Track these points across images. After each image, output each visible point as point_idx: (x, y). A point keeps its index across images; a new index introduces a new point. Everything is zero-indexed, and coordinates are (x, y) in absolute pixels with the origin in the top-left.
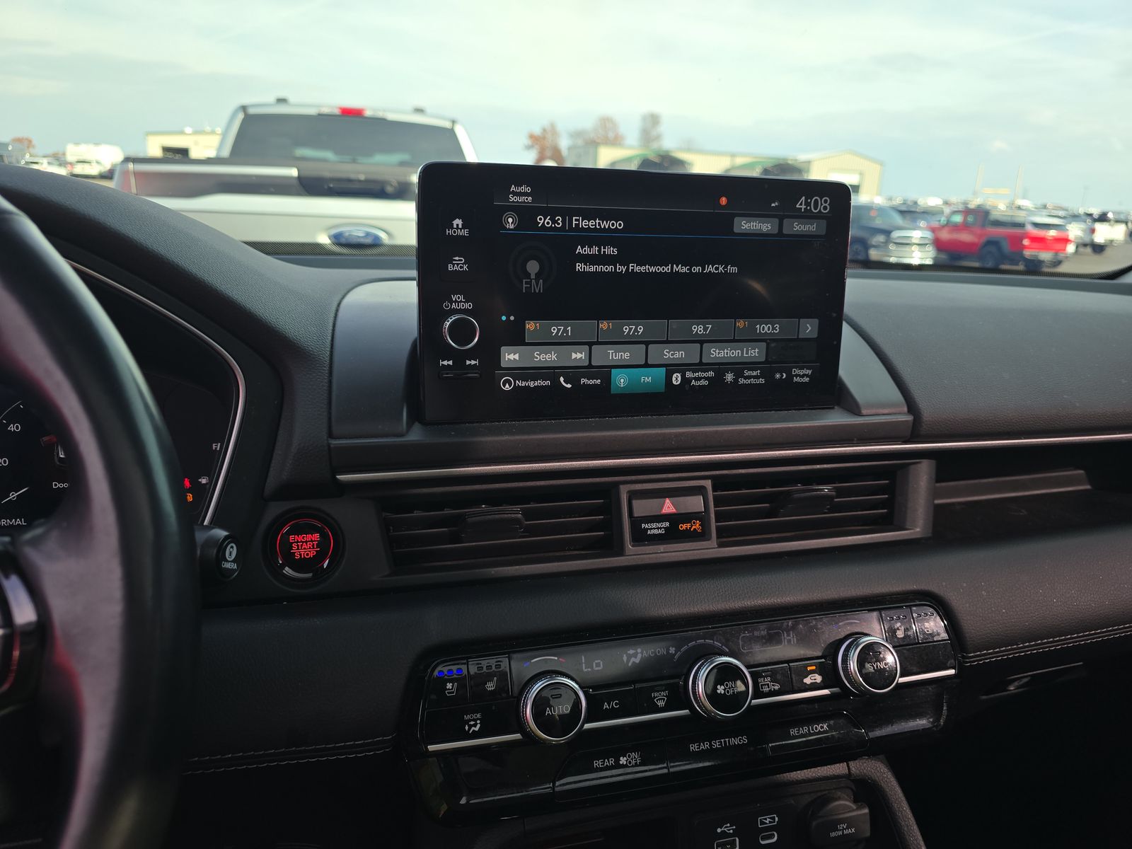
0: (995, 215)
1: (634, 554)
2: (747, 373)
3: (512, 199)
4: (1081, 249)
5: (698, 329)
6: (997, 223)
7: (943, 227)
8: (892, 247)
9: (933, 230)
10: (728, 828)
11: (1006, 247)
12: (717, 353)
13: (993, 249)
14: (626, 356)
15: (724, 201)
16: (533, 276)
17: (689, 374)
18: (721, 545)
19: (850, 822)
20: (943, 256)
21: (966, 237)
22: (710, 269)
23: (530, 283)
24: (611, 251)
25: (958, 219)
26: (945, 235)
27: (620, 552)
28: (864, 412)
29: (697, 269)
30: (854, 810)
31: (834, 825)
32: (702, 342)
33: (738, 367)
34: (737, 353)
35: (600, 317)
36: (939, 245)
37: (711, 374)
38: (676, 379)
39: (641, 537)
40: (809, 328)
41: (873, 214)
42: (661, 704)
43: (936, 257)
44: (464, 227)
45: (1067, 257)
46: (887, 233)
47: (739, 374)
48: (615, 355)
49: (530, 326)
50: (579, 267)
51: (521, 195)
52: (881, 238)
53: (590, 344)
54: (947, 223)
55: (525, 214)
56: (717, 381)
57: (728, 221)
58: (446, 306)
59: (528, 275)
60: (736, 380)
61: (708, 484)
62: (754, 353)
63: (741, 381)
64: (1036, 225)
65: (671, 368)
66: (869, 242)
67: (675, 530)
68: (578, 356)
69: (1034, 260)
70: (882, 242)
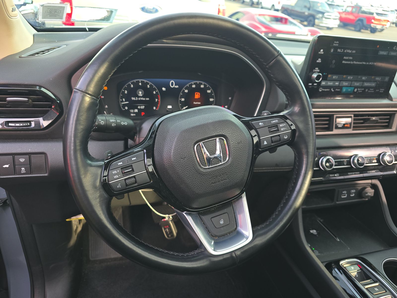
0: (364, 9)
1: (335, 132)
2: (371, 89)
3: (334, 45)
4: (392, 25)
5: (364, 78)
6: (364, 12)
7: (344, 12)
8: (324, 19)
9: (340, 13)
10: (345, 192)
11: (365, 22)
12: (366, 84)
13: (360, 22)
14: (347, 84)
15: (378, 46)
16: (333, 64)
17: (359, 89)
18: (353, 130)
19: (370, 193)
20: (342, 24)
21: (351, 17)
22: (370, 63)
23: (332, 66)
24: (351, 58)
25: (349, 9)
26: (344, 16)
27: (332, 130)
28: (394, 100)
29: (368, 63)
30: (371, 190)
31: (367, 193)
32: (364, 81)
33: (369, 88)
34: (370, 84)
35: (344, 74)
36: (341, 19)
37: (363, 89)
38: (356, 90)
39: (337, 128)
40: (387, 79)
41: (319, 5)
42: (345, 164)
43: (339, 24)
44: (323, 51)
45: (387, 28)
46: (323, 13)
47: (369, 90)
48: (345, 84)
49: (329, 76)
50: (343, 62)
51: (336, 44)
52: (320, 15)
53: (340, 81)
54: (345, 11)
55: (336, 48)
56: (364, 91)
57: (378, 51)
58: (314, 71)
59: (332, 63)
60: (368, 91)
61: (352, 115)
62: (373, 84)
63: (369, 91)
64: (378, 14)
65: (356, 87)
66: (316, 17)
67: (344, 127)
68: (337, 83)
69: (374, 28)
70: (321, 17)
